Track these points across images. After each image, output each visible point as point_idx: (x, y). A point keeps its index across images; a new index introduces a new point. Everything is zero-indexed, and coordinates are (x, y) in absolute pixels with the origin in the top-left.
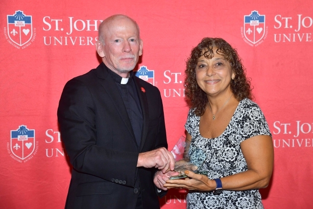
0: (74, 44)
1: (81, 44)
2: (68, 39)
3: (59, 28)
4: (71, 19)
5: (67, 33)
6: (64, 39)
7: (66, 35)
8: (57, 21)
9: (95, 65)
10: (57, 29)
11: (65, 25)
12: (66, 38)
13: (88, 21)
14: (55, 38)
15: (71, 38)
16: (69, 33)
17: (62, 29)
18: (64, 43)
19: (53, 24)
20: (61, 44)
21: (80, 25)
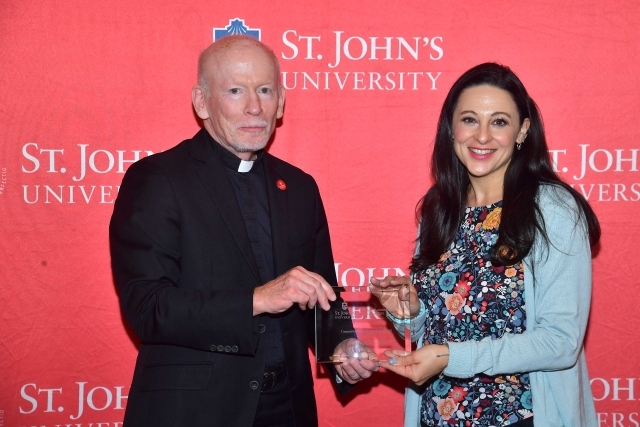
2: (332, 76)
4: (338, 34)
5: (330, 65)
6: (322, 76)
7: (328, 69)
11: (326, 47)
12: (327, 74)
15: (337, 74)
16: (333, 63)
17: (320, 57)
19: (302, 46)
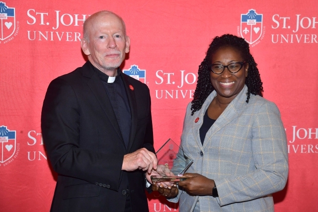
0: (60, 40)
1: (68, 40)
2: (55, 34)
3: (45, 22)
4: (58, 12)
5: (53, 28)
6: (49, 34)
7: (52, 30)
8: (42, 14)
9: (82, 63)
10: (42, 23)
11: (51, 19)
12: (52, 33)
13: (76, 16)
14: (40, 32)
15: (57, 33)
16: (55, 27)
17: (48, 24)
18: (49, 38)
19: (38, 18)
20: (47, 39)
21: (67, 20)
